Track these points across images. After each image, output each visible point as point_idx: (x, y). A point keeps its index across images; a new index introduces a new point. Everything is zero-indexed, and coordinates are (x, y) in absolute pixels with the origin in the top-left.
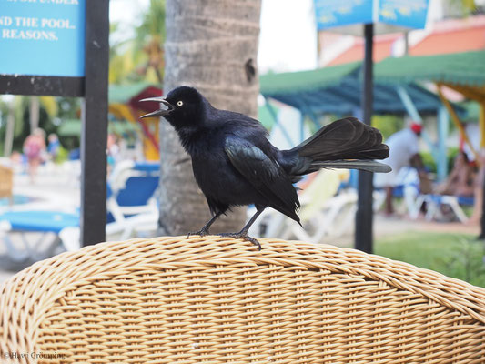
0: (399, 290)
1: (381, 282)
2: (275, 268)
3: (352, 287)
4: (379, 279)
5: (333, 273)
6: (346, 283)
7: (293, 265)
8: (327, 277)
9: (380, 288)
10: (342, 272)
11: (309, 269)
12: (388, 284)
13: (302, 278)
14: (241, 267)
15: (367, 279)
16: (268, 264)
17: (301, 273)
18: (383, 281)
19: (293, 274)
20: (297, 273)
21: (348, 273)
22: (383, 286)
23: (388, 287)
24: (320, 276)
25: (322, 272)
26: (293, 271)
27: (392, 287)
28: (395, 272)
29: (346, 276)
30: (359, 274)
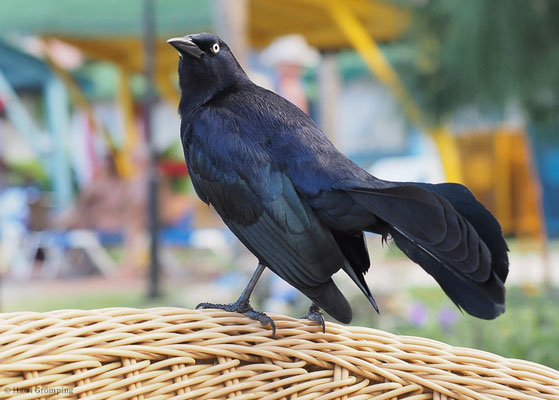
0: (372, 382)
1: (338, 372)
2: (135, 366)
3: (285, 387)
4: (333, 365)
5: (243, 363)
6: (271, 380)
7: (166, 357)
8: (235, 373)
9: (338, 382)
10: (260, 359)
11: (199, 361)
12: (351, 373)
13: (187, 381)
14: (72, 372)
15: (310, 367)
16: (119, 360)
17: (184, 370)
18: (342, 368)
19: (169, 375)
20: (177, 371)
21: (272, 360)
22: (342, 378)
23: (353, 379)
24: (221, 372)
25: (223, 364)
26: (169, 368)
27: (361, 378)
28: (359, 349)
29: (267, 366)
30: (293, 359)
